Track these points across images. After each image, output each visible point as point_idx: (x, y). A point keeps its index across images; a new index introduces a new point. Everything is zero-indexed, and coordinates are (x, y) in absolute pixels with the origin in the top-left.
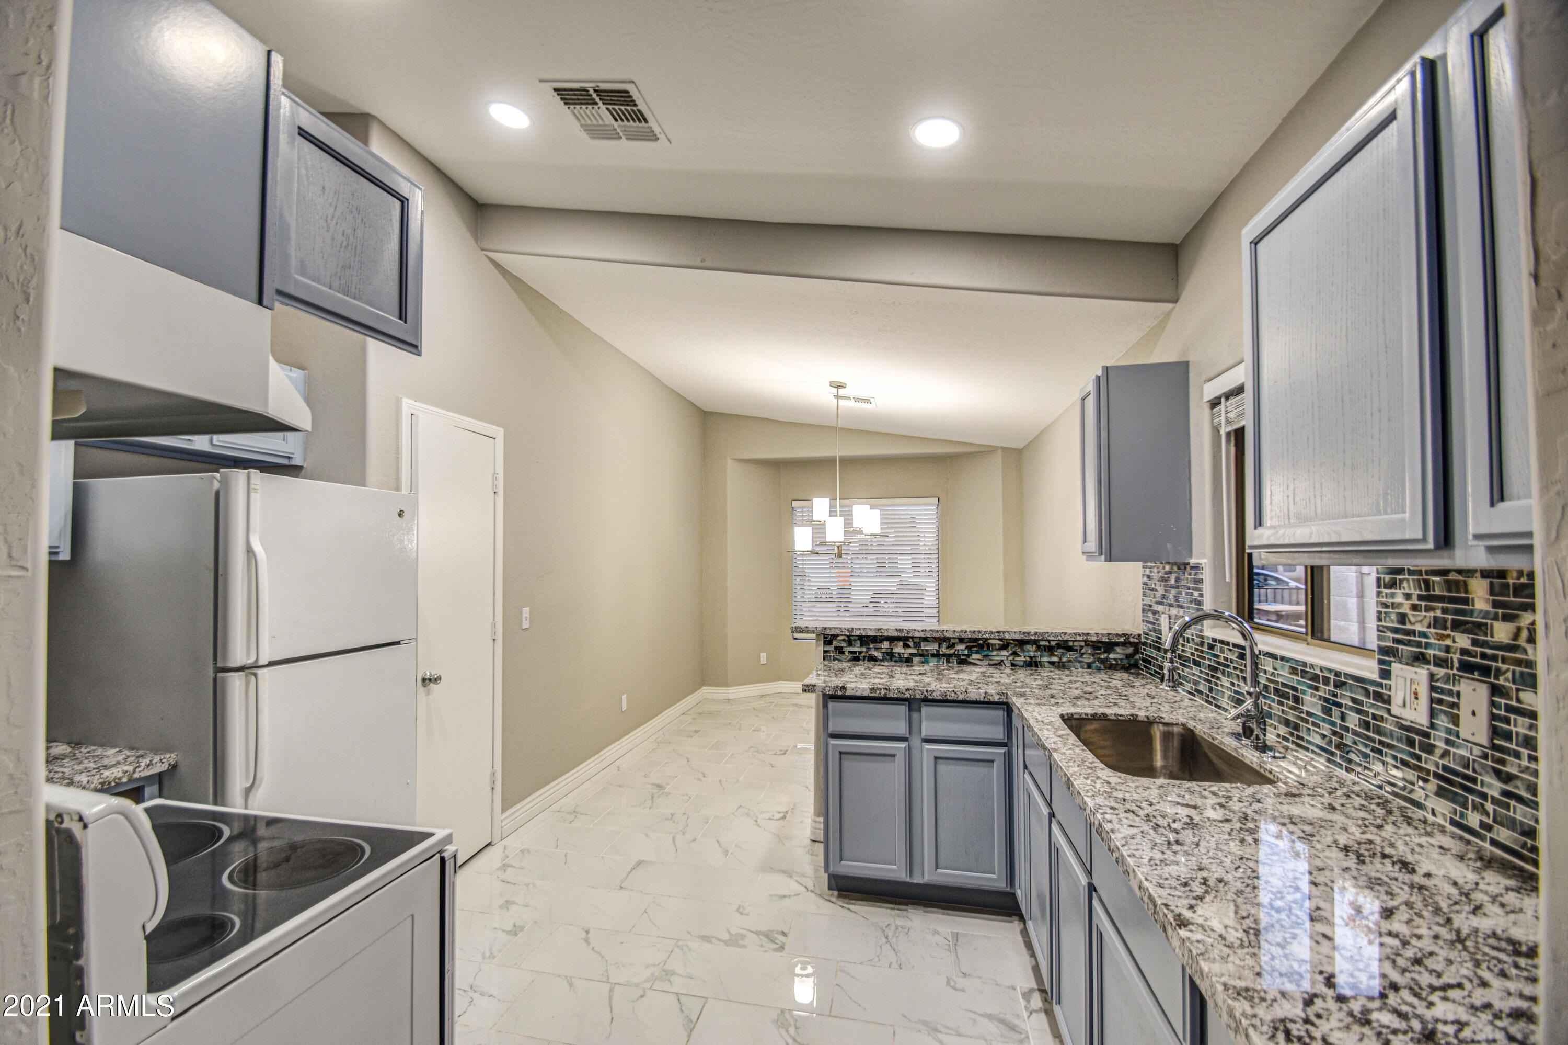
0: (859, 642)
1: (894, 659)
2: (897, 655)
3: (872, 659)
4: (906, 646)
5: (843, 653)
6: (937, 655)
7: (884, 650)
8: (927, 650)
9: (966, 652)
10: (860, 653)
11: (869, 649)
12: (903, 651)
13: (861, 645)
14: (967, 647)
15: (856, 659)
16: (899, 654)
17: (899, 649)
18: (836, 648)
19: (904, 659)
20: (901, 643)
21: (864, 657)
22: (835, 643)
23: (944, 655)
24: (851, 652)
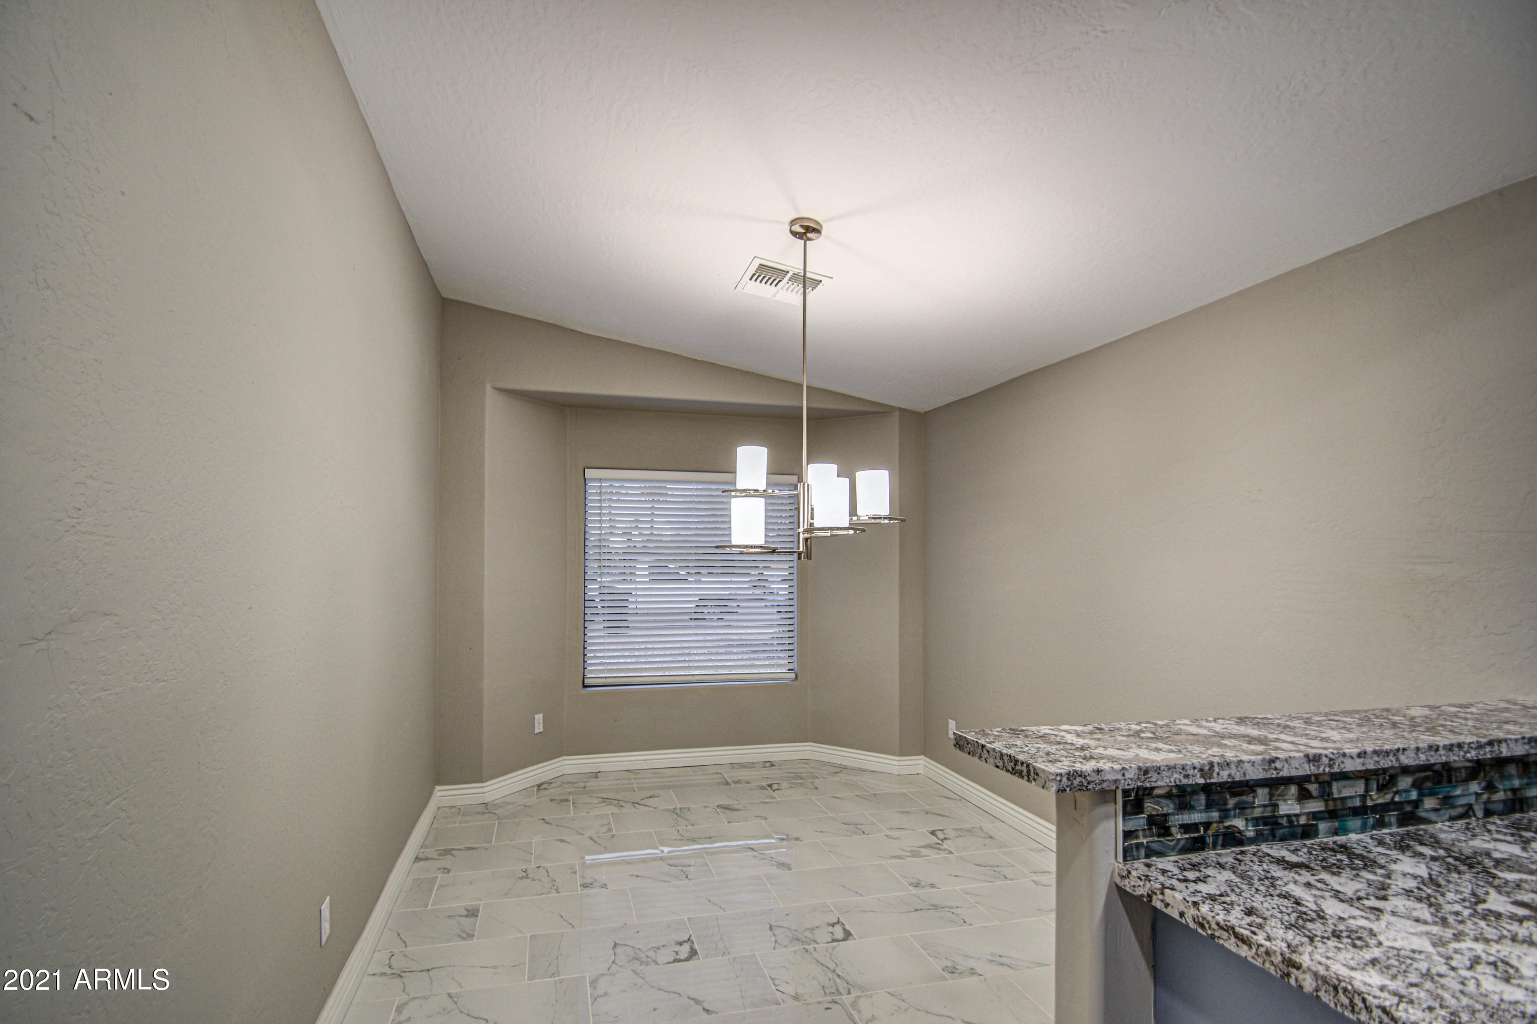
0: (1202, 798)
1: (1280, 832)
2: (1284, 821)
3: (1232, 839)
4: (1304, 796)
5: (1165, 831)
6: (1360, 811)
7: (1257, 812)
8: (1343, 799)
9: (1414, 795)
10: (1207, 825)
11: (1225, 814)
12: (1296, 809)
13: (1209, 806)
14: (1414, 785)
15: (1198, 845)
16: (1288, 816)
17: (1289, 807)
18: (1151, 820)
19: (1299, 830)
20: (1293, 789)
21: (1216, 836)
22: (1150, 806)
23: (1375, 808)
24: (1186, 828)
